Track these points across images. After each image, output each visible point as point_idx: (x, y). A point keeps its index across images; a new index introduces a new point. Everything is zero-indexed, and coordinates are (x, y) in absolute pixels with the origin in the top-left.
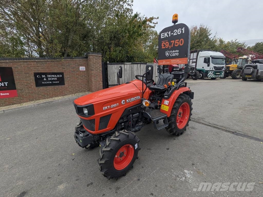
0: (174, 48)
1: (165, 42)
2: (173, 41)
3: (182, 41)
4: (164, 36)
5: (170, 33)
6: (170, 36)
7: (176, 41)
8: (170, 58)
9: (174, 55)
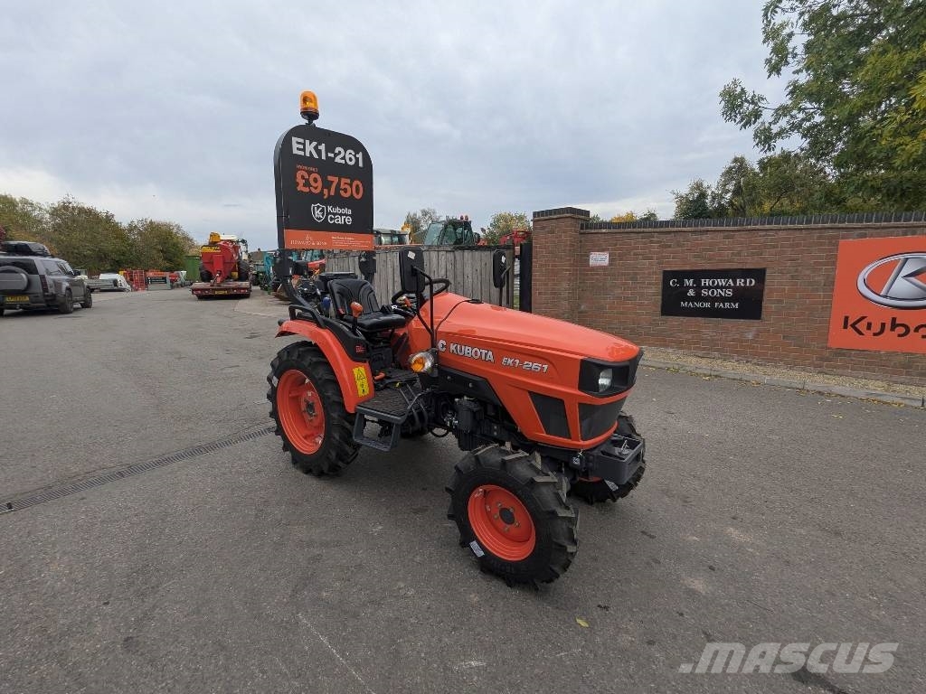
0: (338, 201)
1: (310, 173)
3: (357, 186)
4: (304, 150)
6: (324, 157)
8: (326, 227)
9: (340, 220)
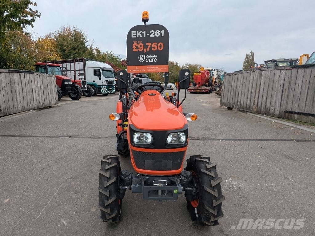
0: (151, 52)
1: (138, 43)
2: (150, 44)
3: (161, 45)
4: (136, 35)
5: (144, 32)
6: (145, 36)
7: (153, 44)
8: (145, 64)
9: (151, 61)
